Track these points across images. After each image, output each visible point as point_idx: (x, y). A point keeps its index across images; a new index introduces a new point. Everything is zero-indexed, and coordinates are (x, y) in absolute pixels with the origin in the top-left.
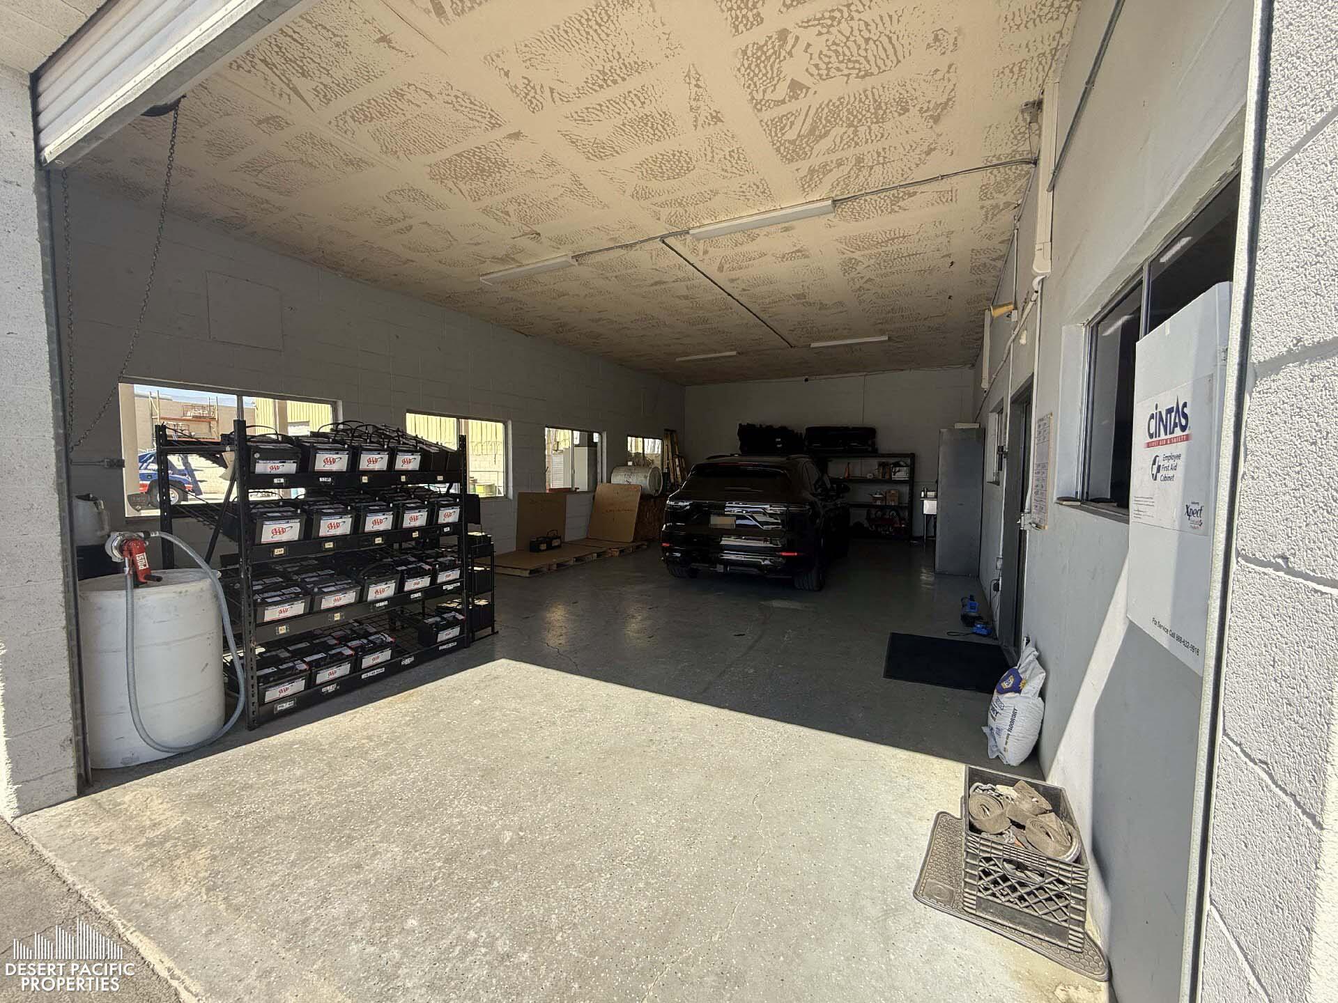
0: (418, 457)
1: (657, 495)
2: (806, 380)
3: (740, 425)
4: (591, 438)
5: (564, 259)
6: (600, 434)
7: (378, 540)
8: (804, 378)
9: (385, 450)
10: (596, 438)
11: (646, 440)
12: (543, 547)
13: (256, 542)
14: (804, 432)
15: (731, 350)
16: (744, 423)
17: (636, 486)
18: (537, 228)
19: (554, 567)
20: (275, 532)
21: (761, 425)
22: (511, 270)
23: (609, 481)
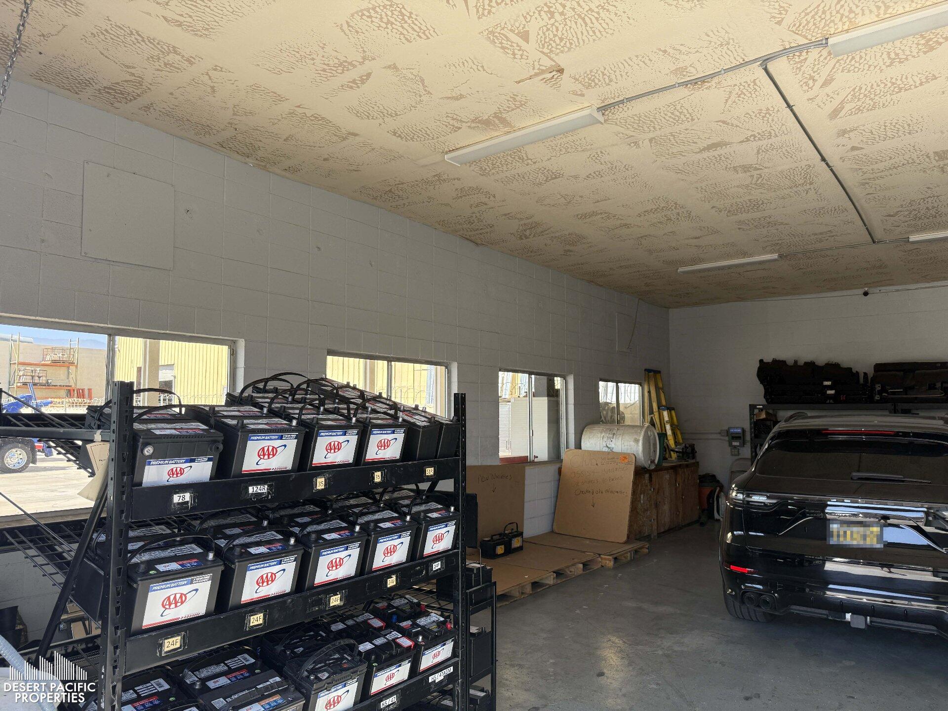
0: (400, 436)
1: (653, 467)
2: (866, 294)
3: (761, 361)
4: (551, 384)
5: (586, 112)
6: (564, 377)
7: (335, 601)
8: (861, 291)
9: (352, 427)
10: (558, 383)
11: (621, 385)
12: (500, 550)
13: (134, 626)
14: (871, 372)
15: (771, 252)
16: (768, 359)
17: (624, 456)
18: (562, 60)
19: (528, 589)
20: (168, 603)
21: (796, 362)
22: (497, 139)
23: (578, 446)
